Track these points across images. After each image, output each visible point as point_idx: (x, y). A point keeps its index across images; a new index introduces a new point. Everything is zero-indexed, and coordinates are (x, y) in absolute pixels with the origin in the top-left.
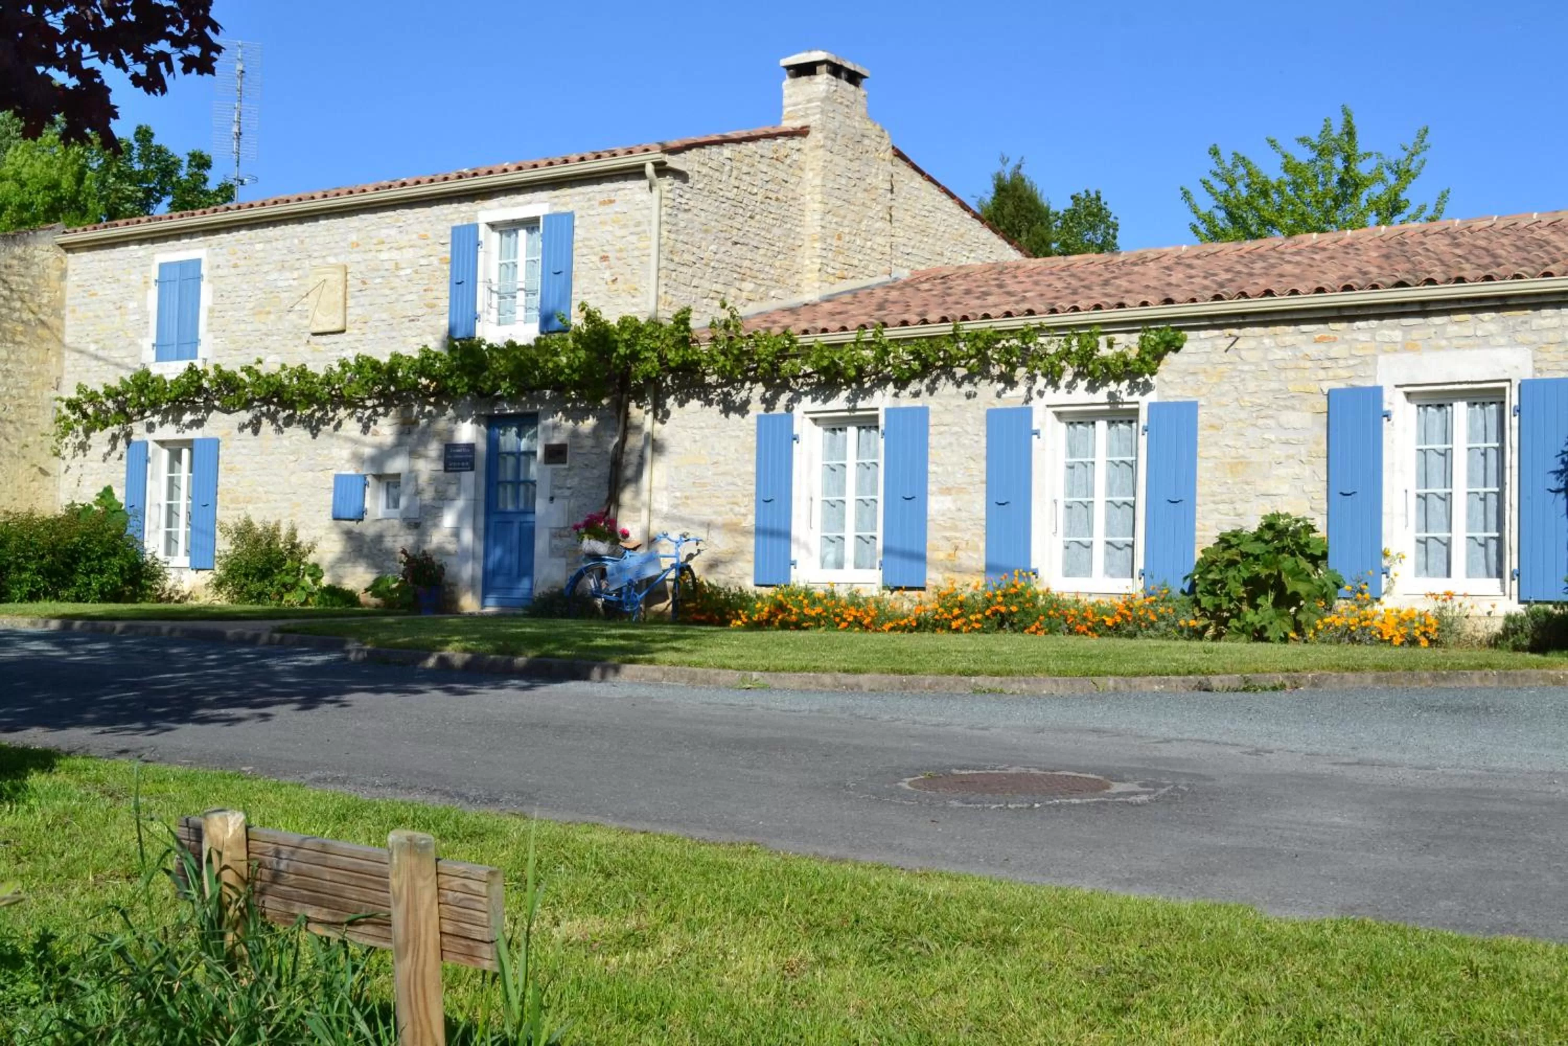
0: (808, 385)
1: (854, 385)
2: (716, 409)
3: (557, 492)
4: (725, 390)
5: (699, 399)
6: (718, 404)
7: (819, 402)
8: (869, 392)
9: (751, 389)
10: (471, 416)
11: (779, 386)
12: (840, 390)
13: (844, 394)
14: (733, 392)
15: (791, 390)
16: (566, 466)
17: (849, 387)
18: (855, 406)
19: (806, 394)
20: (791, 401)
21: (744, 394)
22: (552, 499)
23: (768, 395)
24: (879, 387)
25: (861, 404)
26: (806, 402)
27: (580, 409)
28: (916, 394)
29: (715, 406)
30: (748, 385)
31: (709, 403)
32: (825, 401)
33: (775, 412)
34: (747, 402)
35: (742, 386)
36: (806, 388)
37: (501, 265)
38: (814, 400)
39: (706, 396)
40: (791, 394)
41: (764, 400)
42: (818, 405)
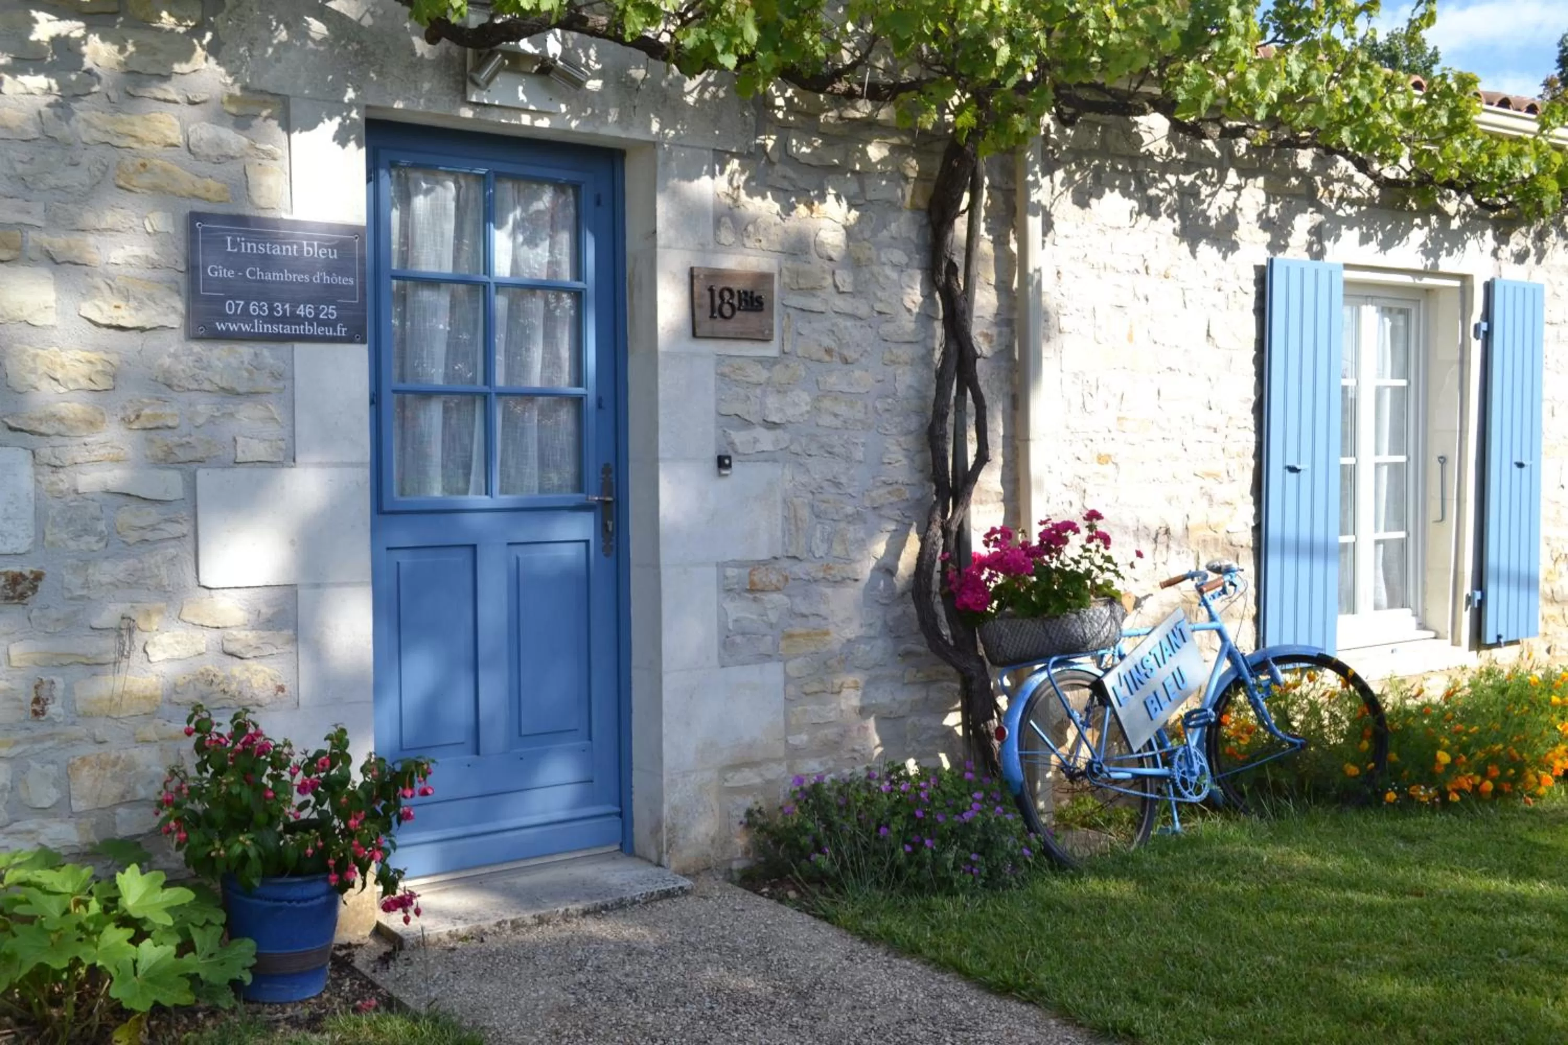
0: (1352, 202)
1: (1433, 218)
2: (1167, 225)
3: (739, 437)
4: (1187, 179)
5: (1125, 193)
6: (1170, 216)
7: (1373, 246)
8: (1457, 240)
9: (1238, 189)
11: (1293, 194)
12: (1411, 227)
13: (1418, 236)
14: (1205, 191)
15: (1320, 208)
16: (771, 350)
17: (1427, 222)
18: (1435, 265)
19: (1350, 222)
20: (1318, 233)
21: (1224, 198)
22: (723, 463)
23: (1272, 213)
24: (1473, 232)
25: (1446, 264)
26: (1350, 236)
27: (793, 161)
28: (1521, 257)
29: (1164, 218)
30: (1232, 177)
31: (1150, 207)
32: (1385, 246)
33: (1289, 254)
34: (1230, 221)
35: (1222, 180)
36: (1351, 211)
38: (1365, 239)
39: (1142, 187)
40: (1319, 218)
41: (1266, 223)
42: (1370, 254)
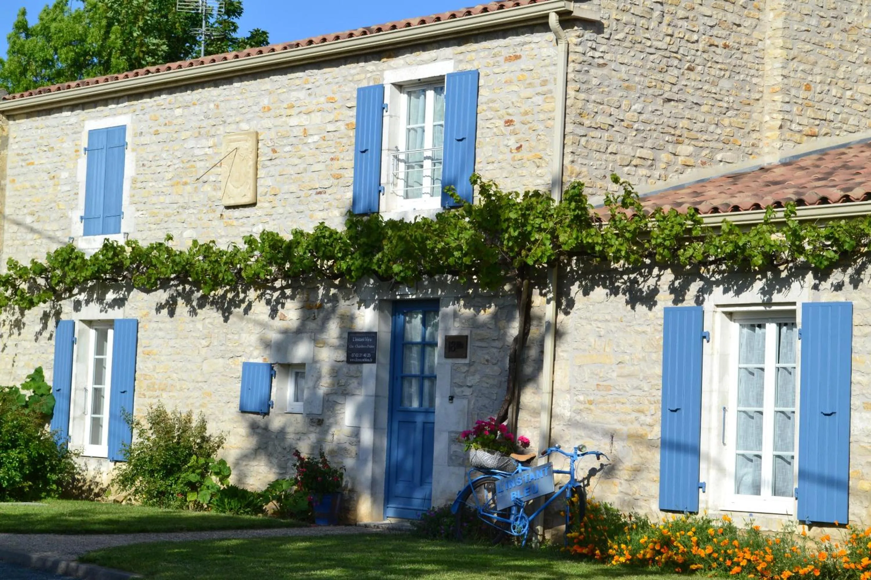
0: (720, 272)
1: (769, 274)
2: (622, 298)
3: (457, 390)
4: (632, 276)
5: (605, 287)
6: (624, 294)
7: (731, 293)
8: (786, 283)
9: (659, 276)
10: (373, 301)
11: (689, 273)
12: (754, 280)
13: (759, 285)
14: (641, 280)
15: (702, 278)
16: (467, 361)
17: (764, 276)
18: (770, 299)
19: (717, 283)
20: (702, 291)
21: (651, 282)
22: (451, 398)
23: (677, 284)
24: (796, 277)
25: (777, 297)
26: (718, 291)
28: (839, 287)
29: (620, 295)
30: (656, 271)
31: (615, 291)
32: (738, 293)
33: (685, 304)
34: (655, 291)
35: (650, 273)
36: (717, 277)
37: (409, 130)
38: (726, 291)
39: (612, 283)
40: (702, 283)
41: (673, 290)
42: (730, 298)
